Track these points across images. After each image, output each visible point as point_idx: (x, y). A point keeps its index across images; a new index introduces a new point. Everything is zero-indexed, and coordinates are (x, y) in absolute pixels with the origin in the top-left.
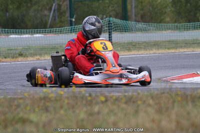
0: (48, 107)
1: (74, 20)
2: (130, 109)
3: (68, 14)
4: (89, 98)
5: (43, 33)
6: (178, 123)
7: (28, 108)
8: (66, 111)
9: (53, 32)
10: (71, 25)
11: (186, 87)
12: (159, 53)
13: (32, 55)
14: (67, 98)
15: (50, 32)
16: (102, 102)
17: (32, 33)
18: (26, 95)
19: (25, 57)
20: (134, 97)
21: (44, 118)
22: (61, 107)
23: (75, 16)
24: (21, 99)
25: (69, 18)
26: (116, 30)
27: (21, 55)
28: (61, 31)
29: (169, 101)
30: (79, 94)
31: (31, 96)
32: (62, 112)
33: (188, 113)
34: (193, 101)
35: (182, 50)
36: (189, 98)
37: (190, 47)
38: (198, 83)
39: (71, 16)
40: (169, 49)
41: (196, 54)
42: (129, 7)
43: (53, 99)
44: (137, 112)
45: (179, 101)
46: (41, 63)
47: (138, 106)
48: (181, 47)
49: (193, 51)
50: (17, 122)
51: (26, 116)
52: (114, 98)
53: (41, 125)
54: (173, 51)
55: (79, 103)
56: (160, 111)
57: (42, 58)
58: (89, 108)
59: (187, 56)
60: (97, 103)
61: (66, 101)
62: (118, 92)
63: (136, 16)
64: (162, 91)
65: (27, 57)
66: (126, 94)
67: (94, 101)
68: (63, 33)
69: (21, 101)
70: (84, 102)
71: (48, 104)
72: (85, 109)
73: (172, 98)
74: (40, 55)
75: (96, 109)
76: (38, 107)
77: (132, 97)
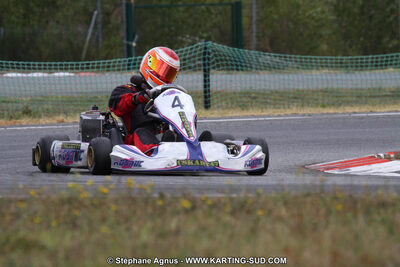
0: (76, 218)
1: (134, 44)
2: (241, 225)
3: (123, 33)
4: (160, 203)
5: (72, 69)
6: (335, 255)
7: (37, 220)
8: (112, 227)
9: (93, 68)
10: (129, 55)
11: (356, 183)
12: (304, 115)
13: (49, 113)
14: (116, 201)
15: (88, 68)
16: (187, 211)
17: (50, 70)
18: (32, 193)
19: (34, 117)
20: (250, 201)
21: (68, 240)
22: (104, 220)
23: (137, 37)
24: (22, 201)
25: (125, 41)
26: (218, 66)
27: (27, 112)
28: (108, 67)
29: (318, 210)
30: (140, 193)
31: (44, 197)
32: (104, 229)
33: (357, 237)
34: (367, 212)
35: (349, 109)
36: (359, 205)
37: (366, 103)
38: (380, 177)
39: (130, 37)
40: (324, 106)
41: (378, 117)
42: (245, 21)
43: (87, 202)
44: (254, 231)
45: (338, 212)
46: (66, 129)
47: (258, 219)
48: (348, 103)
49: (371, 112)
50: (13, 249)
51: (32, 236)
52: (209, 202)
53: (61, 255)
54: (331, 111)
55: (139, 212)
56: (299, 230)
57: (70, 120)
58: (159, 221)
59: (360, 122)
60: (178, 213)
61: (113, 207)
62: (218, 191)
63: (258, 39)
64: (306, 191)
65: (40, 117)
66: (234, 195)
67: (169, 209)
68: (113, 71)
69: (23, 206)
70: (150, 210)
71: (77, 213)
72: (149, 224)
73: (325, 204)
74: (66, 113)
75: (173, 224)
76: (57, 218)
77: (245, 202)
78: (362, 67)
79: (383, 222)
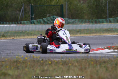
0: (18, 66)
1: (33, 17)
2: (65, 68)
3: (30, 13)
4: (42, 62)
5: (16, 24)
6: (91, 76)
7: (8, 67)
8: (28, 69)
9: (22, 23)
10: (32, 20)
11: (96, 56)
12: (81, 36)
13: (10, 36)
14: (30, 61)
15: (20, 23)
16: (49, 64)
17: (10, 24)
18: (6, 59)
19: (6, 37)
20: (67, 61)
21: (16, 73)
22: (26, 67)
23: (34, 15)
24: (3, 61)
25: (31, 16)
27: (4, 36)
28: (26, 23)
29: (86, 64)
30: (36, 59)
31: (9, 60)
32: (26, 69)
33: (97, 71)
34: (100, 64)
35: (93, 35)
36: (98, 62)
37: (98, 33)
38: (103, 54)
39: (32, 15)
40: (86, 34)
41: (102, 37)
42: (64, 10)
43: (21, 62)
44: (68, 70)
45: (92, 64)
46: (15, 41)
47: (69, 67)
48: (93, 33)
49: (100, 35)
50: (1, 75)
51: (6, 72)
52: (56, 62)
53: (15, 77)
54: (89, 35)
55: (36, 65)
56: (81, 69)
57: (16, 38)
58: (42, 67)
59: (97, 38)
60: (47, 65)
61: (29, 63)
62: (58, 58)
63: (68, 15)
64: (83, 58)
65: (7, 37)
66: (63, 59)
67: (44, 64)
68: (27, 24)
69: (3, 63)
70: (39, 64)
71: (19, 65)
72: (39, 68)
73: (88, 62)
74: (14, 36)
75: (46, 68)
76: (13, 66)
77: (66, 61)
78: (97, 23)
79: (104, 67)
